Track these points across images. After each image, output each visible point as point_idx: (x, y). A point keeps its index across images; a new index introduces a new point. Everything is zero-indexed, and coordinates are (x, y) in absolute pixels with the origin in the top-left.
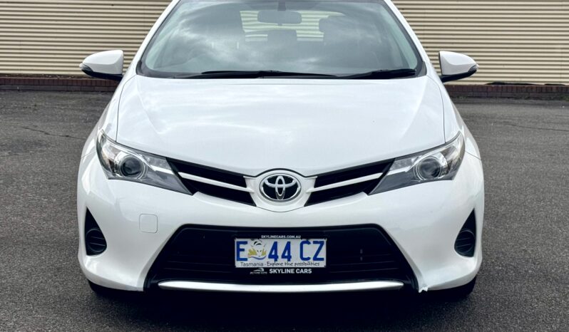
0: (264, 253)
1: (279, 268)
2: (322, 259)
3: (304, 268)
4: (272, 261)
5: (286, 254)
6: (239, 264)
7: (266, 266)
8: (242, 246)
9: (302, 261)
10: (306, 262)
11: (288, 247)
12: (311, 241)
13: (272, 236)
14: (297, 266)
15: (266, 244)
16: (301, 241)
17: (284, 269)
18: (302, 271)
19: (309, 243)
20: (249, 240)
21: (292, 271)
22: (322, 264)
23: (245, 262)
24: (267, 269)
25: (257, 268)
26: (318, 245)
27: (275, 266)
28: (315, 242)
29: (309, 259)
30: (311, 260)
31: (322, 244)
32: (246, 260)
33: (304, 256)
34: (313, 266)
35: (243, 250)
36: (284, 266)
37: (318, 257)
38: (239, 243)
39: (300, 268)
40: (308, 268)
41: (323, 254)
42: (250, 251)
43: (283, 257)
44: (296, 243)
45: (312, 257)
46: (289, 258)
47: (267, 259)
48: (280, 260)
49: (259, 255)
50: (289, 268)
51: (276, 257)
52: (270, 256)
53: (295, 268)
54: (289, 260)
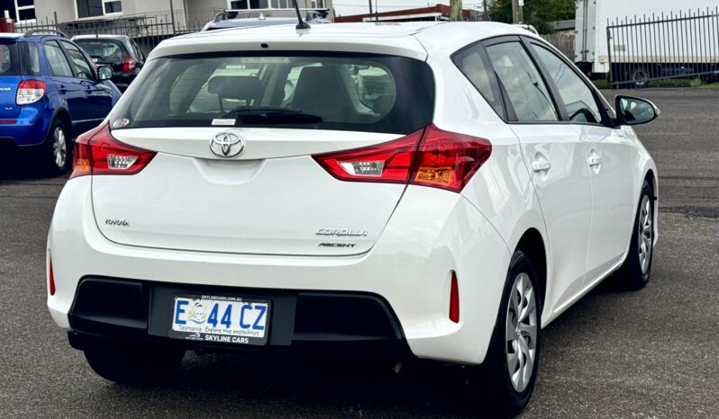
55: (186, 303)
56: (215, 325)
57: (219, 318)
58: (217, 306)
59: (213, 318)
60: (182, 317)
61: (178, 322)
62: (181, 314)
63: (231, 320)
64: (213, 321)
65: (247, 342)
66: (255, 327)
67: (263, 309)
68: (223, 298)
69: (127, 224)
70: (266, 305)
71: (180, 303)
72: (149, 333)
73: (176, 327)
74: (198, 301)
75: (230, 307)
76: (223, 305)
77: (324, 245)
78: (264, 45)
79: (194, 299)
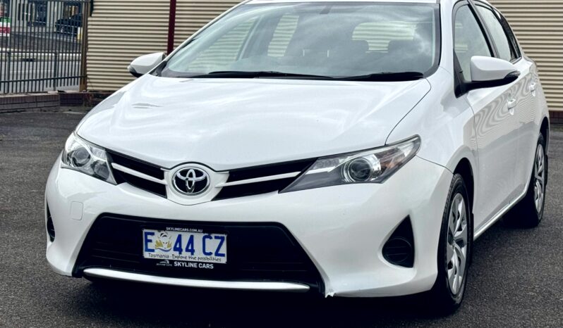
0: (169, 246)
1: (183, 261)
2: (223, 255)
3: (206, 263)
4: (177, 253)
5: (190, 248)
6: (147, 255)
7: (171, 258)
8: (149, 237)
9: (204, 256)
10: (208, 257)
11: (191, 241)
12: (213, 236)
13: (176, 229)
14: (200, 260)
15: (171, 236)
16: (203, 235)
17: (187, 262)
18: (204, 266)
19: (211, 238)
20: (156, 232)
21: (194, 265)
22: (223, 260)
23: (152, 253)
24: (172, 262)
25: (163, 260)
26: (219, 241)
27: (180, 259)
28: (216, 238)
29: (210, 254)
30: (213, 256)
31: (222, 239)
32: (153, 251)
33: (207, 251)
34: (215, 261)
35: (151, 241)
36: (188, 260)
37: (220, 252)
38: (147, 234)
39: (203, 263)
40: (210, 263)
41: (224, 250)
42: (157, 242)
43: (187, 250)
44: (198, 237)
45: (214, 252)
46: (192, 251)
47: (172, 252)
48: (185, 254)
49: (165, 247)
50: (192, 262)
51: (180, 250)
52: (175, 249)
53: (198, 263)
54: (192, 254)
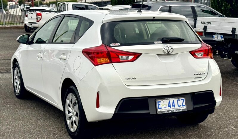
55: (160, 102)
56: (170, 107)
57: (171, 105)
58: (169, 101)
59: (169, 105)
60: (160, 106)
61: (159, 108)
62: (159, 106)
63: (175, 105)
64: (169, 106)
65: (182, 111)
66: (183, 106)
67: (183, 100)
68: (171, 98)
69: (135, 79)
70: (184, 98)
71: (158, 102)
72: (150, 114)
73: (159, 110)
74: (163, 101)
75: (173, 101)
76: (171, 101)
77: (196, 78)
78: (154, 18)
79: (162, 100)
